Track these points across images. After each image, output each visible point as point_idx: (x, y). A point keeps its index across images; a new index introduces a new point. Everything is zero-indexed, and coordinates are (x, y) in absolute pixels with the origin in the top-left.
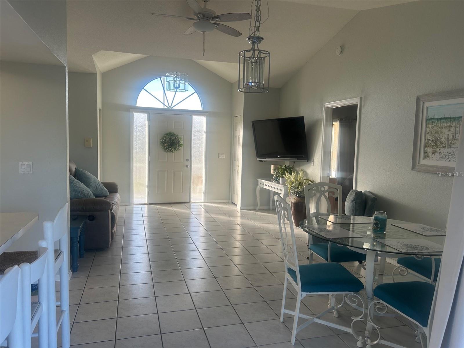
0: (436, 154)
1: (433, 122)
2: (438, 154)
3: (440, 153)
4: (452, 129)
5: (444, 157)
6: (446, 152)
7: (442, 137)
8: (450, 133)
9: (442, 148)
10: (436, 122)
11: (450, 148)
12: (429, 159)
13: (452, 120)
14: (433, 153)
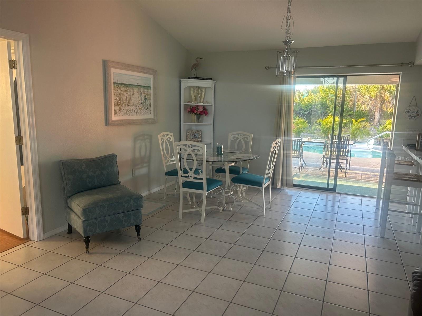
0: (121, 110)
1: (117, 86)
2: (122, 111)
3: (123, 110)
4: (128, 93)
5: (126, 113)
6: (127, 109)
7: (123, 98)
8: (127, 95)
9: (124, 106)
10: (119, 86)
11: (128, 106)
12: (117, 115)
13: (128, 86)
14: (119, 110)
